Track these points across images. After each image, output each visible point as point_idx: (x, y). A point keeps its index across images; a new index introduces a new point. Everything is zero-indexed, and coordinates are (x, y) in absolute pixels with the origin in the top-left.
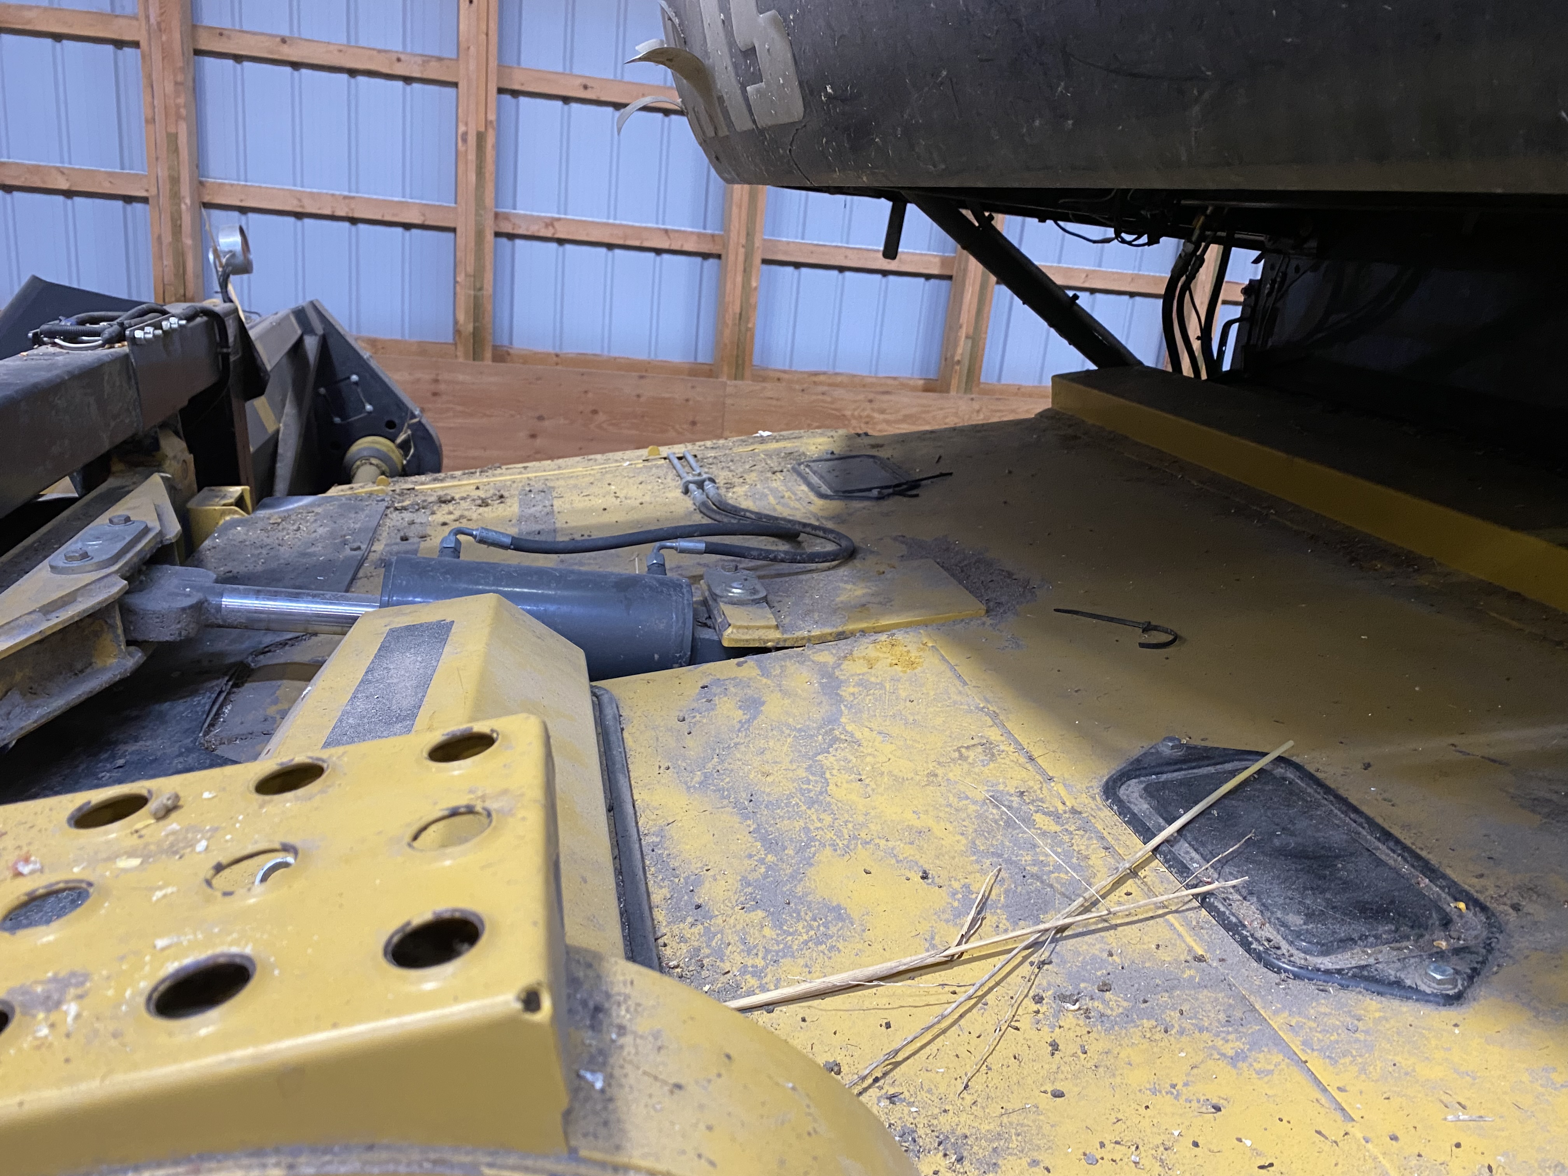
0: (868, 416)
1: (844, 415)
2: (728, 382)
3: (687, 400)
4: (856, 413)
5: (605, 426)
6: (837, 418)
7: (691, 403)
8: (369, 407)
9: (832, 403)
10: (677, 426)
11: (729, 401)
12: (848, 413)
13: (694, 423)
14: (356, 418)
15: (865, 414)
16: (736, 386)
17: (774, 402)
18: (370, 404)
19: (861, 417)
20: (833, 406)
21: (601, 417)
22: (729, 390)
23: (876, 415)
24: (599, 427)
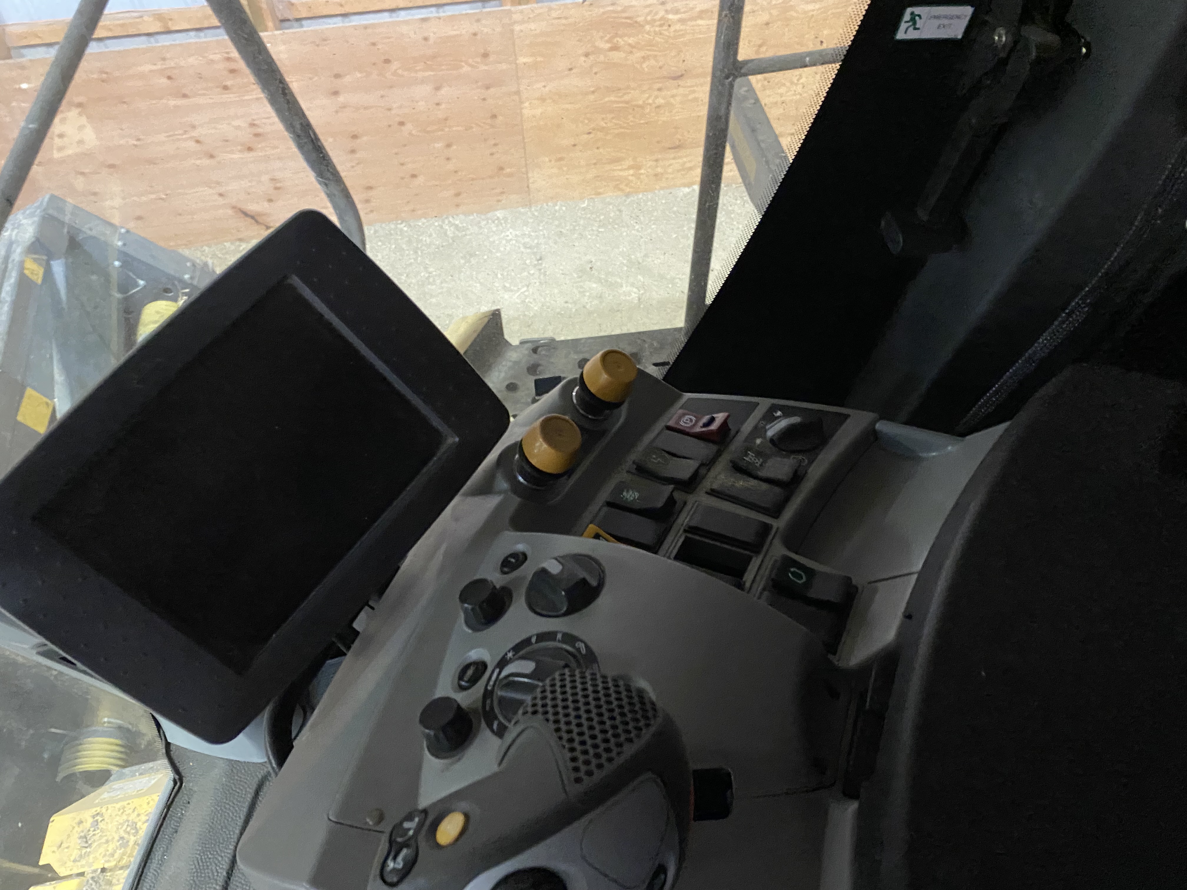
0: (662, 18)
1: (636, 22)
2: (513, 9)
3: (475, 34)
4: (649, 18)
5: (400, 72)
6: (630, 25)
7: (478, 37)
8: (142, 283)
9: (623, 11)
10: (470, 61)
11: (517, 28)
12: (640, 19)
13: (485, 55)
14: (134, 291)
15: (658, 17)
16: (522, 12)
17: (564, 21)
18: (142, 279)
19: (654, 21)
20: (624, 15)
21: (395, 65)
22: (516, 17)
23: (670, 16)
24: (395, 73)
